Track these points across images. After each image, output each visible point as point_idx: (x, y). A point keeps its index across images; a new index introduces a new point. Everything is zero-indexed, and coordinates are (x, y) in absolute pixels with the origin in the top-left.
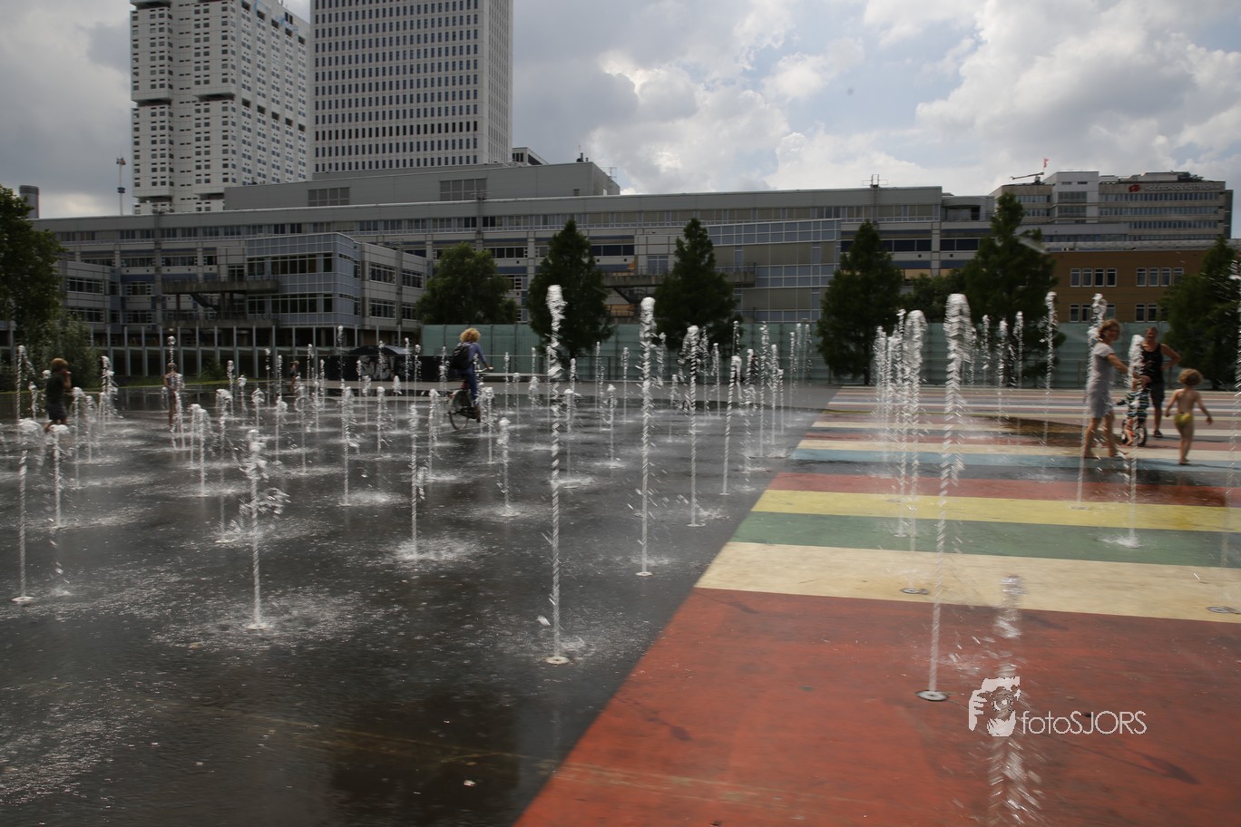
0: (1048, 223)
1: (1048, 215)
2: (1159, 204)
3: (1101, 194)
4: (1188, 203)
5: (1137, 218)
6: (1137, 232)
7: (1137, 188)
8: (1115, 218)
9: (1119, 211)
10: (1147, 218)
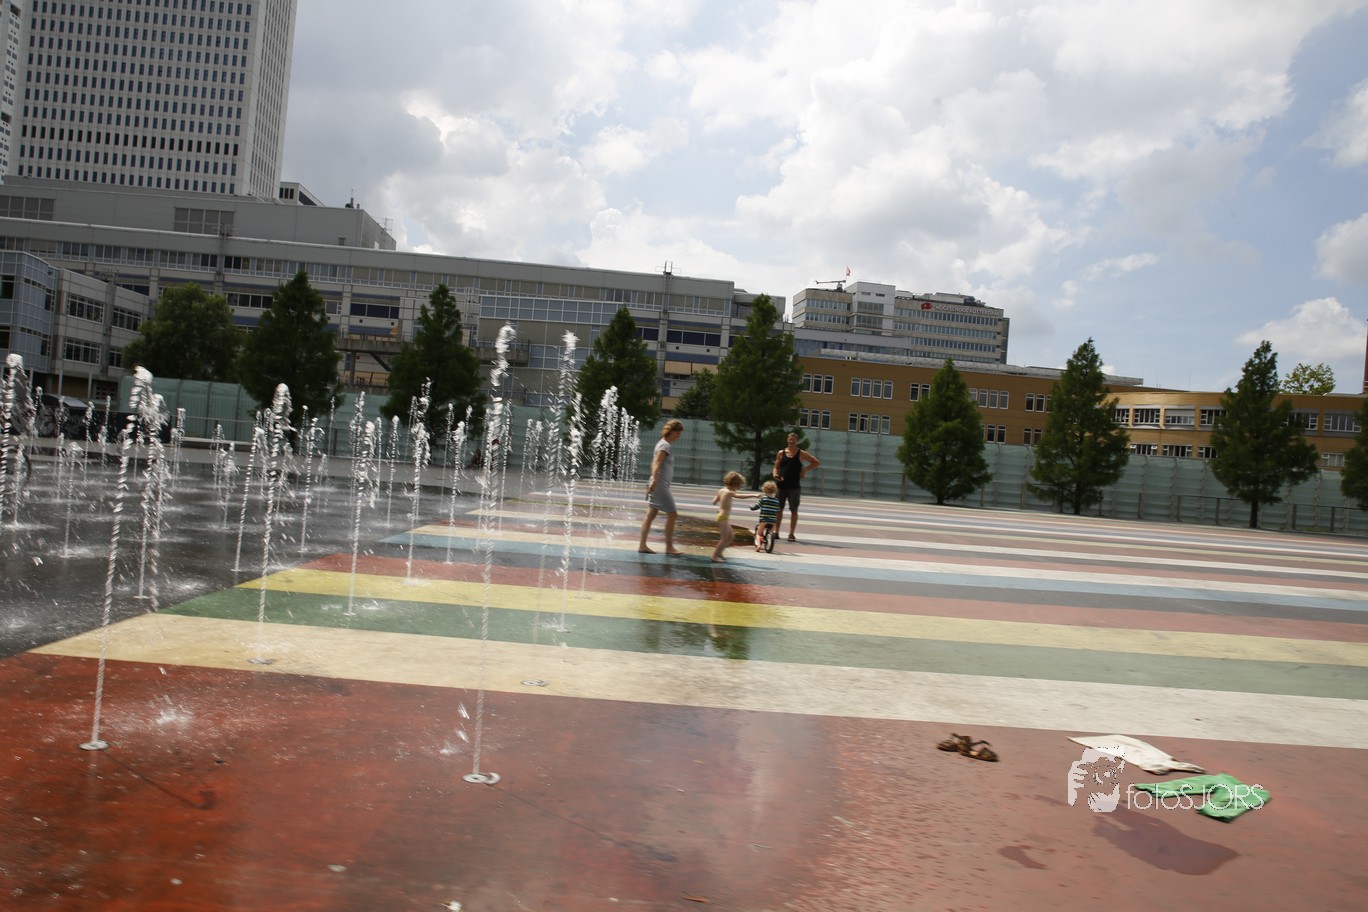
0: (847, 331)
1: (847, 323)
2: (947, 324)
3: (896, 308)
4: (972, 326)
5: (928, 336)
6: (927, 348)
7: (929, 307)
8: (909, 333)
9: (911, 326)
10: (936, 336)
